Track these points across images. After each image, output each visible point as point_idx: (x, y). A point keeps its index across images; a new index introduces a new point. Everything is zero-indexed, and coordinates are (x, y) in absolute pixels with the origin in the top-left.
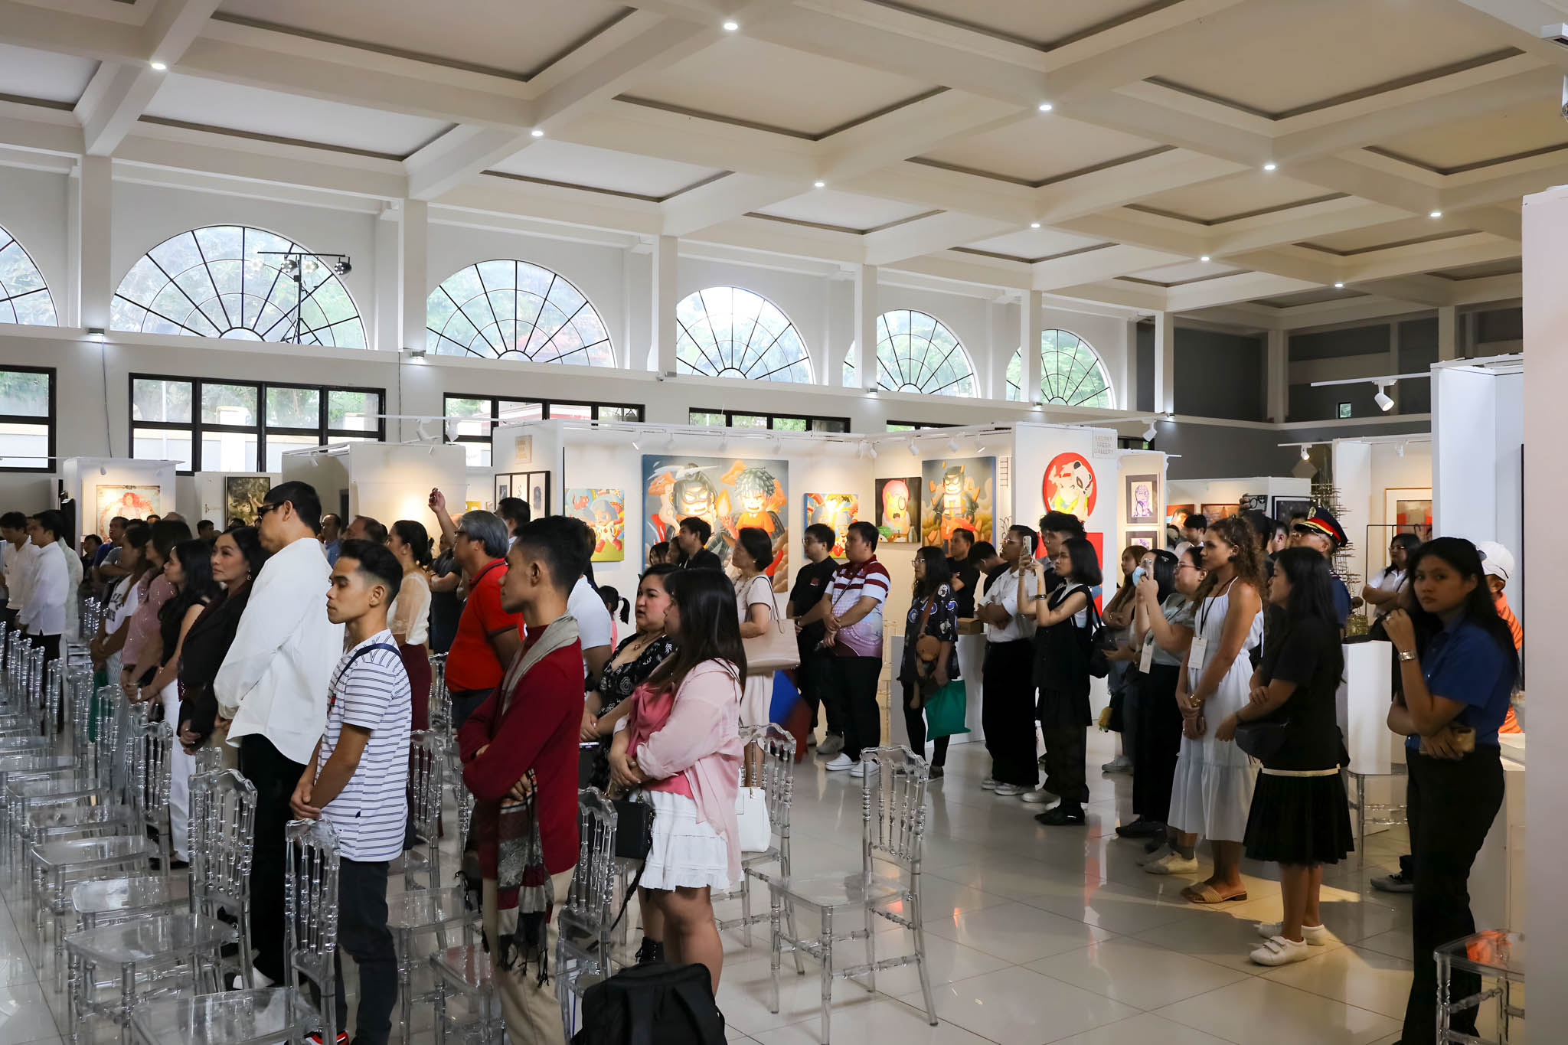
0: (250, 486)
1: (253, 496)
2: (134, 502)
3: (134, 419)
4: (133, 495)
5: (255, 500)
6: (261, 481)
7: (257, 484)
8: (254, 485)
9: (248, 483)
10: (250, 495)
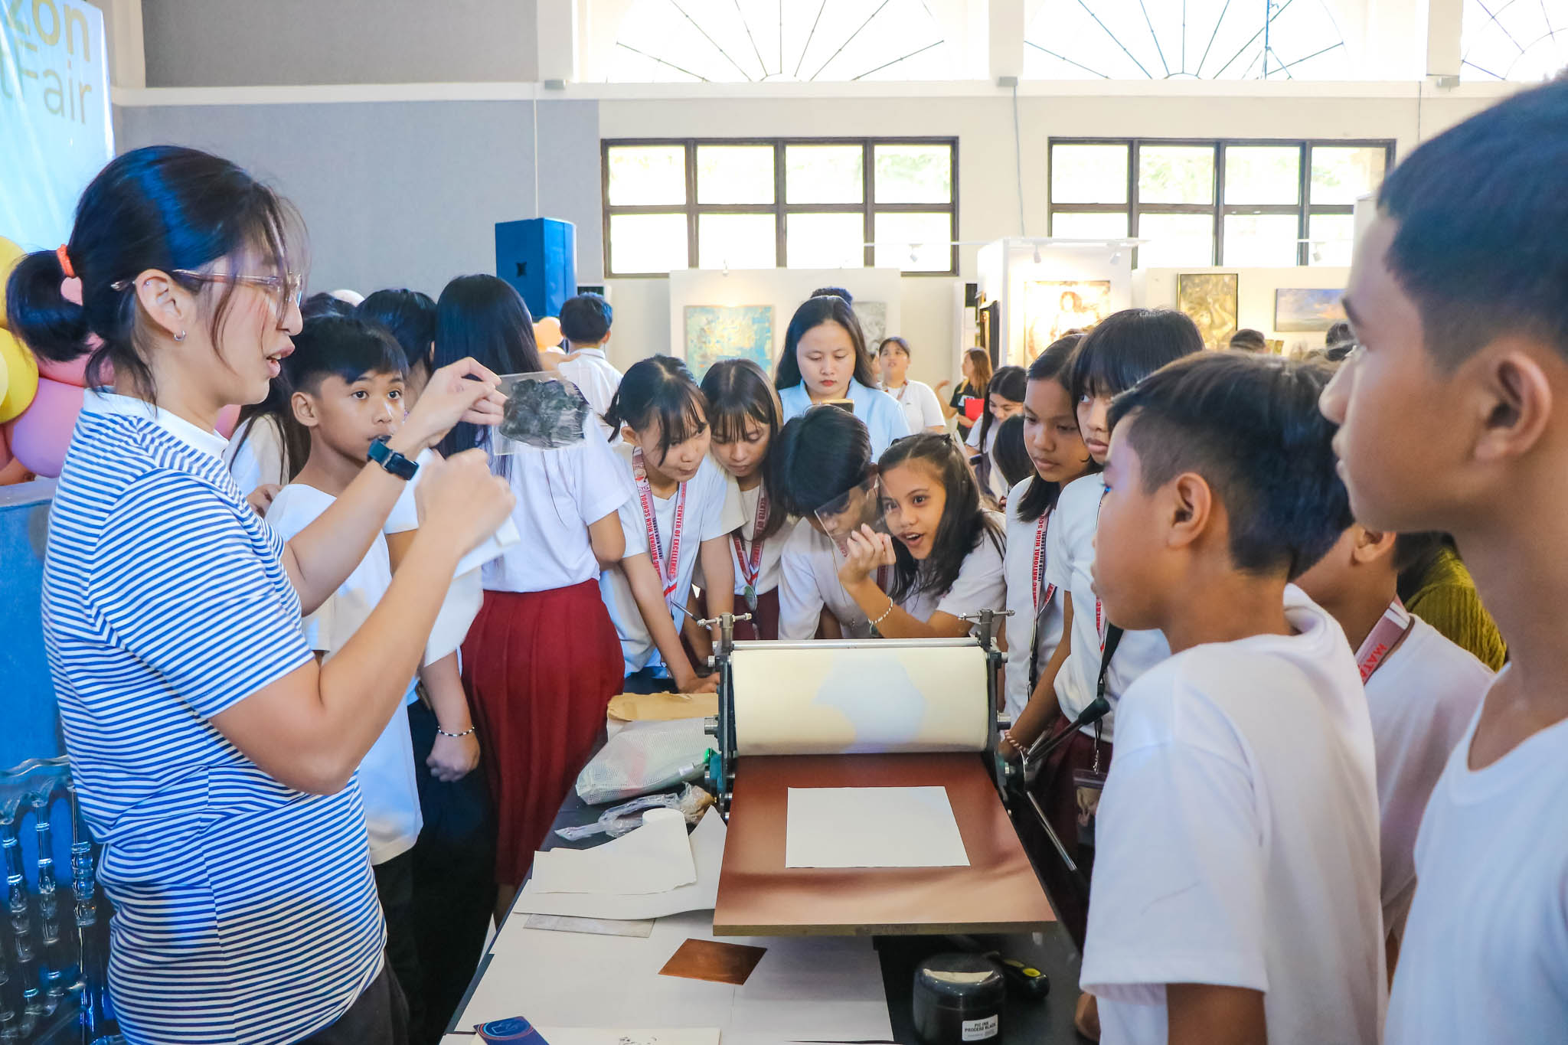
0: (1210, 287)
1: (1215, 301)
2: (1075, 305)
3: (1053, 202)
4: (1074, 295)
5: (1217, 306)
6: (1227, 279)
7: (1221, 283)
8: (1216, 285)
9: (1208, 282)
10: (1210, 300)
